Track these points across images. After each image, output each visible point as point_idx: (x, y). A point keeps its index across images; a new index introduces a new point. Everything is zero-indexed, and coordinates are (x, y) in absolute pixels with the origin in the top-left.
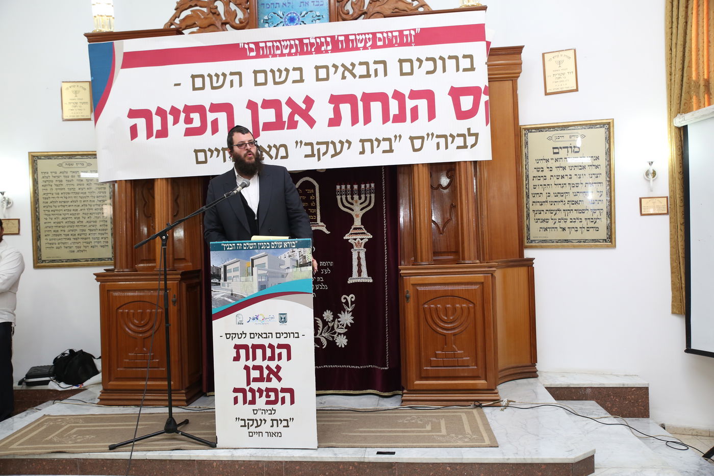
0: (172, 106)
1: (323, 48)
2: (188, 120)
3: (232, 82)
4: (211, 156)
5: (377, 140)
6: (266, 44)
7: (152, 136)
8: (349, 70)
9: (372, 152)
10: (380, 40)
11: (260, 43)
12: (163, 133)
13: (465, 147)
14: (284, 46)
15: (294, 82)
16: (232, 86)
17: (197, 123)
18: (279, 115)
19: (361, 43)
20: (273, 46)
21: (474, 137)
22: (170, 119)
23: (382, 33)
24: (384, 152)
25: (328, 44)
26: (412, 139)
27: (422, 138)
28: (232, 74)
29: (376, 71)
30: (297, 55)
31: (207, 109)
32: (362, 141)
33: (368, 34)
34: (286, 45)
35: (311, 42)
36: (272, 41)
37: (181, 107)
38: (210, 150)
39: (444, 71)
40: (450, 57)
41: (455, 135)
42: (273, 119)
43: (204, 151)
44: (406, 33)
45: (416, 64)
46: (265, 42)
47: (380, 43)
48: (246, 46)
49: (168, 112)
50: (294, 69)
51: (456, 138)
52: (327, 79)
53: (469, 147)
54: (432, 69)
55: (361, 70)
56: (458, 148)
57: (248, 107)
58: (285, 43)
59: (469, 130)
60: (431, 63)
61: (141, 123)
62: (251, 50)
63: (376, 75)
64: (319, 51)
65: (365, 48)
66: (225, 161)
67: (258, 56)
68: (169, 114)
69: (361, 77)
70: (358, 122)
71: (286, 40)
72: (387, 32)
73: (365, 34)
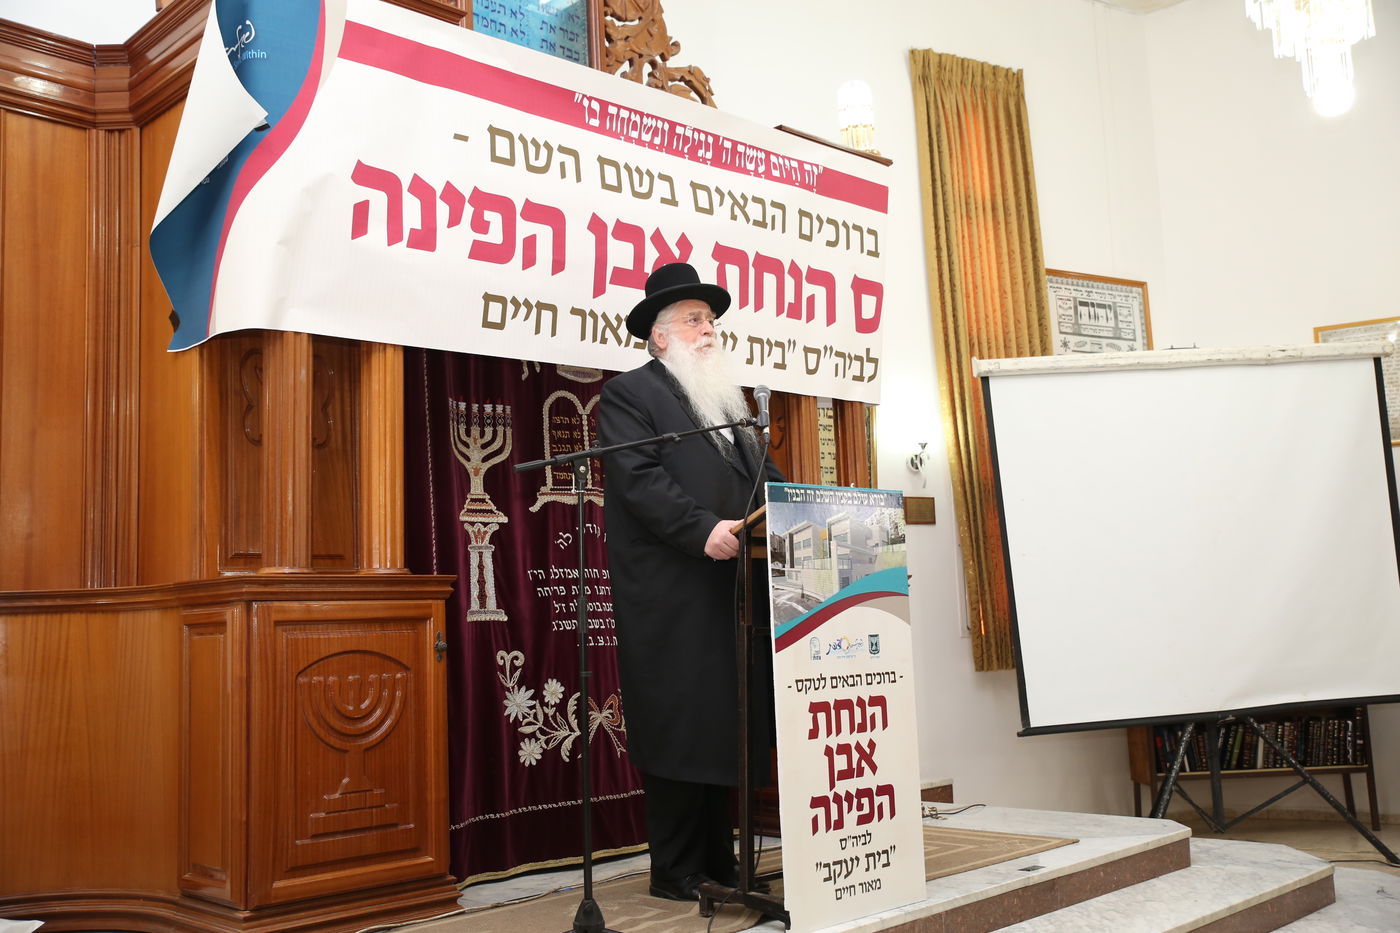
0: (448, 185)
1: (701, 153)
2: (480, 225)
3: (562, 165)
4: (514, 316)
5: (769, 342)
6: (619, 110)
7: (400, 239)
8: (739, 204)
9: (762, 364)
10: (775, 168)
11: (610, 107)
12: (424, 239)
13: (860, 378)
14: (645, 126)
15: (664, 201)
16: (563, 175)
17: (495, 236)
18: (639, 258)
19: (751, 162)
20: (629, 119)
21: (874, 365)
22: (443, 210)
23: (777, 156)
24: (777, 366)
25: (707, 150)
26: (807, 350)
27: (817, 351)
28: (562, 149)
29: (773, 217)
30: (660, 150)
31: (519, 209)
32: (752, 340)
33: (761, 150)
34: (649, 125)
35: (687, 134)
36: (630, 110)
37: (467, 194)
38: (514, 301)
39: (848, 248)
40: (856, 227)
41: (853, 356)
42: (629, 265)
43: (502, 300)
44: (807, 167)
45: (816, 224)
46: (619, 107)
47: (776, 173)
48: (586, 103)
49: (438, 194)
50: (662, 177)
51: (853, 361)
52: (710, 211)
53: (866, 379)
54: (833, 239)
55: (754, 211)
56: (855, 378)
57: (591, 227)
58: (647, 121)
59: (868, 350)
60: (832, 228)
61: (378, 200)
62: (592, 113)
63: (773, 228)
64: (694, 157)
65: (757, 174)
66: (537, 331)
67: (601, 130)
68: (442, 198)
69: (756, 223)
70: (747, 304)
71: (653, 117)
72: (783, 157)
73: (757, 149)
